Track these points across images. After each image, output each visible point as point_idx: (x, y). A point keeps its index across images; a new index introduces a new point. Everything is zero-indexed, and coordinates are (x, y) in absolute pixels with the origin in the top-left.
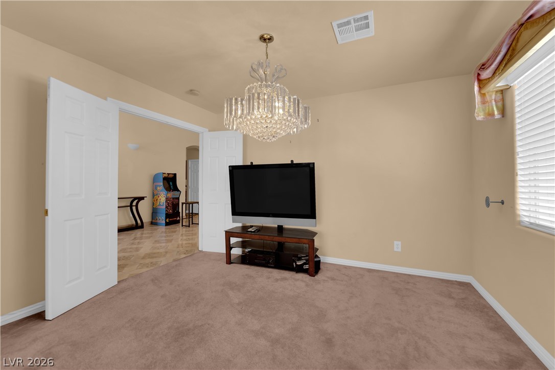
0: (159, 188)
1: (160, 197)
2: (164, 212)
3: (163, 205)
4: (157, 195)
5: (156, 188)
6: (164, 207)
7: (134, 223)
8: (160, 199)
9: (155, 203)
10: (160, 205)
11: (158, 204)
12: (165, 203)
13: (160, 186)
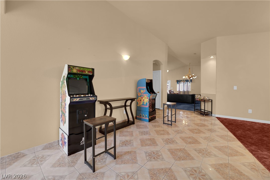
0: (142, 91)
1: (144, 98)
2: (148, 110)
3: (146, 105)
4: (140, 96)
5: (140, 91)
6: (148, 106)
7: (127, 118)
8: (144, 100)
9: (139, 102)
10: (143, 104)
11: (142, 103)
12: (148, 104)
13: (143, 89)
